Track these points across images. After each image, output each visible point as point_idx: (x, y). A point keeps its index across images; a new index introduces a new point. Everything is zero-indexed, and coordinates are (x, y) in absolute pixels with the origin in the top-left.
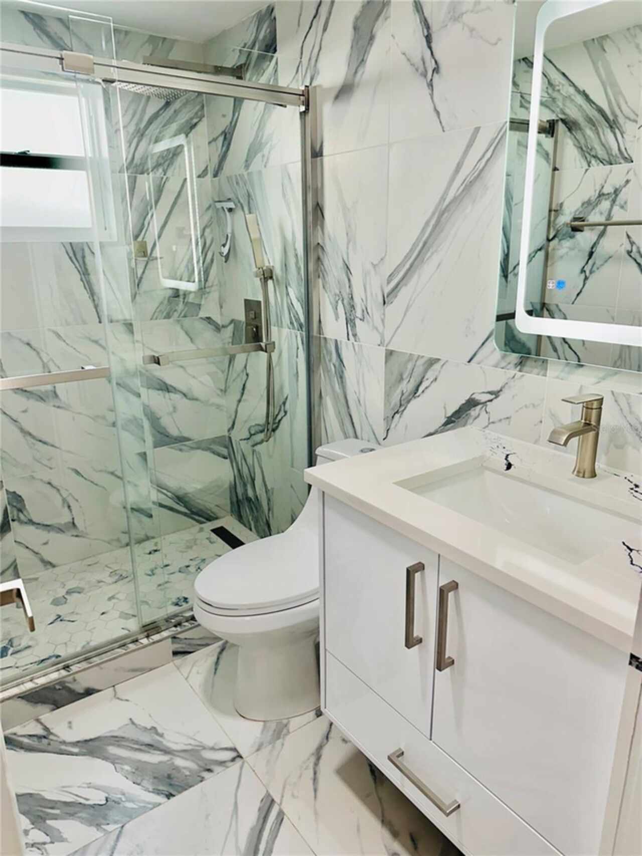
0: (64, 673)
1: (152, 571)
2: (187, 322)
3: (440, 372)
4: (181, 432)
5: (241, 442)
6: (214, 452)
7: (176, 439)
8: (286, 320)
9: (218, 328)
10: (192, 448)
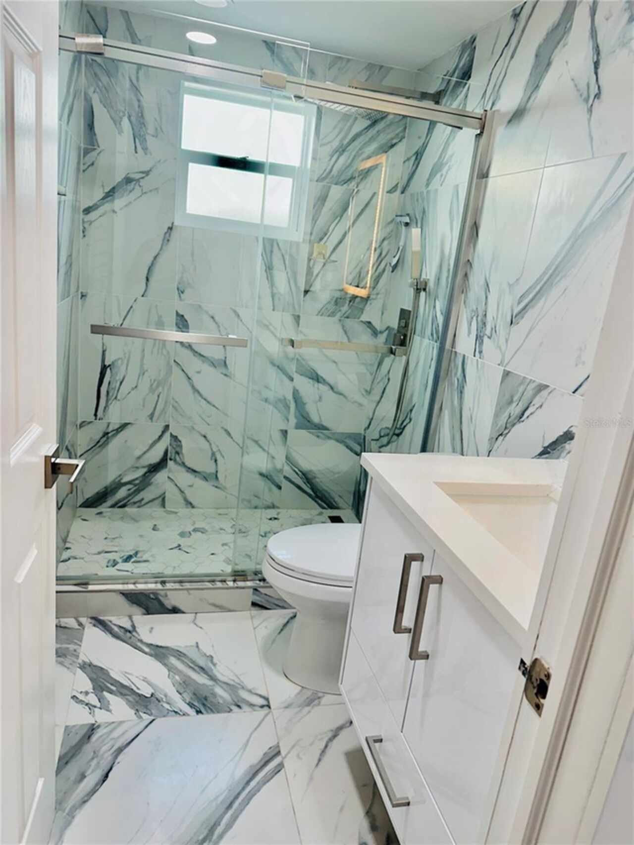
0: (159, 586)
1: (265, 533)
2: (348, 322)
3: (546, 398)
4: (321, 421)
5: (372, 442)
6: (348, 447)
7: (315, 426)
8: (428, 332)
9: (375, 333)
10: (329, 438)
